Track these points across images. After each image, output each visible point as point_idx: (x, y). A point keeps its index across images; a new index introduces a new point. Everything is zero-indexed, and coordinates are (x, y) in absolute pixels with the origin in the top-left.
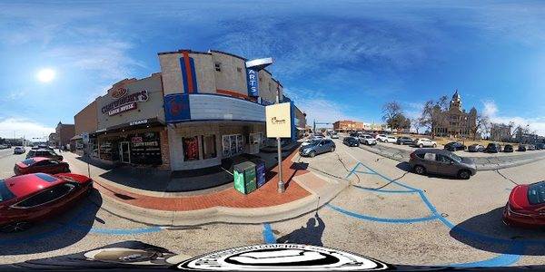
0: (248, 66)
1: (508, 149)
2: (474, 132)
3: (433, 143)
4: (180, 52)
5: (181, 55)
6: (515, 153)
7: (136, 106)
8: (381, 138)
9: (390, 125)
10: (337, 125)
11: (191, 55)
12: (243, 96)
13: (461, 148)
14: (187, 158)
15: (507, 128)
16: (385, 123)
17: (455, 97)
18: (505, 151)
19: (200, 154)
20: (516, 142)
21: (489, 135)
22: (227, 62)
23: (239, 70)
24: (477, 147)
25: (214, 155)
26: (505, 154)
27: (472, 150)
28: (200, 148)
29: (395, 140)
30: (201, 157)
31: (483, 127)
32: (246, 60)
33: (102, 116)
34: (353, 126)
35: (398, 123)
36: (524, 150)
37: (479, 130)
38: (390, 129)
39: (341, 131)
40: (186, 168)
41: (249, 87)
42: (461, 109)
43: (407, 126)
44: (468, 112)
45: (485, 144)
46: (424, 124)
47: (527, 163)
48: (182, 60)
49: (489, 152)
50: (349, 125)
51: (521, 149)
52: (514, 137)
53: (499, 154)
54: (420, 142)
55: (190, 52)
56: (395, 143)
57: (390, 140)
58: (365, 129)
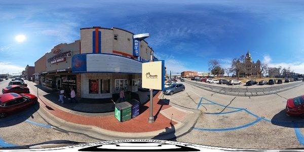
0: (134, 38)
1: (280, 82)
2: (260, 73)
3: (240, 82)
4: (94, 28)
5: (94, 30)
6: (283, 84)
7: (65, 59)
8: (209, 81)
9: (213, 73)
10: (183, 74)
11: (100, 30)
12: (129, 55)
13: (255, 83)
14: (91, 92)
15: (277, 70)
16: (210, 72)
17: (248, 55)
18: (278, 83)
19: (100, 90)
20: (283, 77)
21: (268, 74)
22: (122, 35)
23: (129, 40)
24: (264, 82)
25: (108, 92)
26: (278, 85)
27: (261, 84)
28: (100, 87)
29: (218, 82)
30: (100, 92)
31: (265, 70)
32: (134, 34)
33: (48, 64)
34: (192, 74)
35: (217, 72)
36: (288, 82)
37: (262, 72)
38: (213, 75)
39: (186, 77)
40: (90, 97)
41: (134, 50)
42: (251, 61)
43: (223, 73)
44: (255, 62)
45: (267, 80)
46: (231, 71)
47: (290, 89)
48: (94, 33)
49: (270, 84)
50: (190, 74)
51: (287, 81)
52: (282, 74)
53: (275, 85)
54: (232, 82)
55: (100, 28)
56: (217, 83)
57: (215, 82)
58: (199, 75)
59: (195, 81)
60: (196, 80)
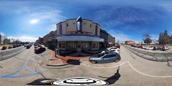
7: (53, 37)
10: (126, 42)
16: (143, 42)
29: (153, 48)
34: (132, 42)
39: (128, 44)
41: (77, 28)
50: (130, 42)
54: (165, 48)
56: (152, 50)
57: (150, 48)
58: (136, 43)
59: (133, 48)
60: (135, 46)
